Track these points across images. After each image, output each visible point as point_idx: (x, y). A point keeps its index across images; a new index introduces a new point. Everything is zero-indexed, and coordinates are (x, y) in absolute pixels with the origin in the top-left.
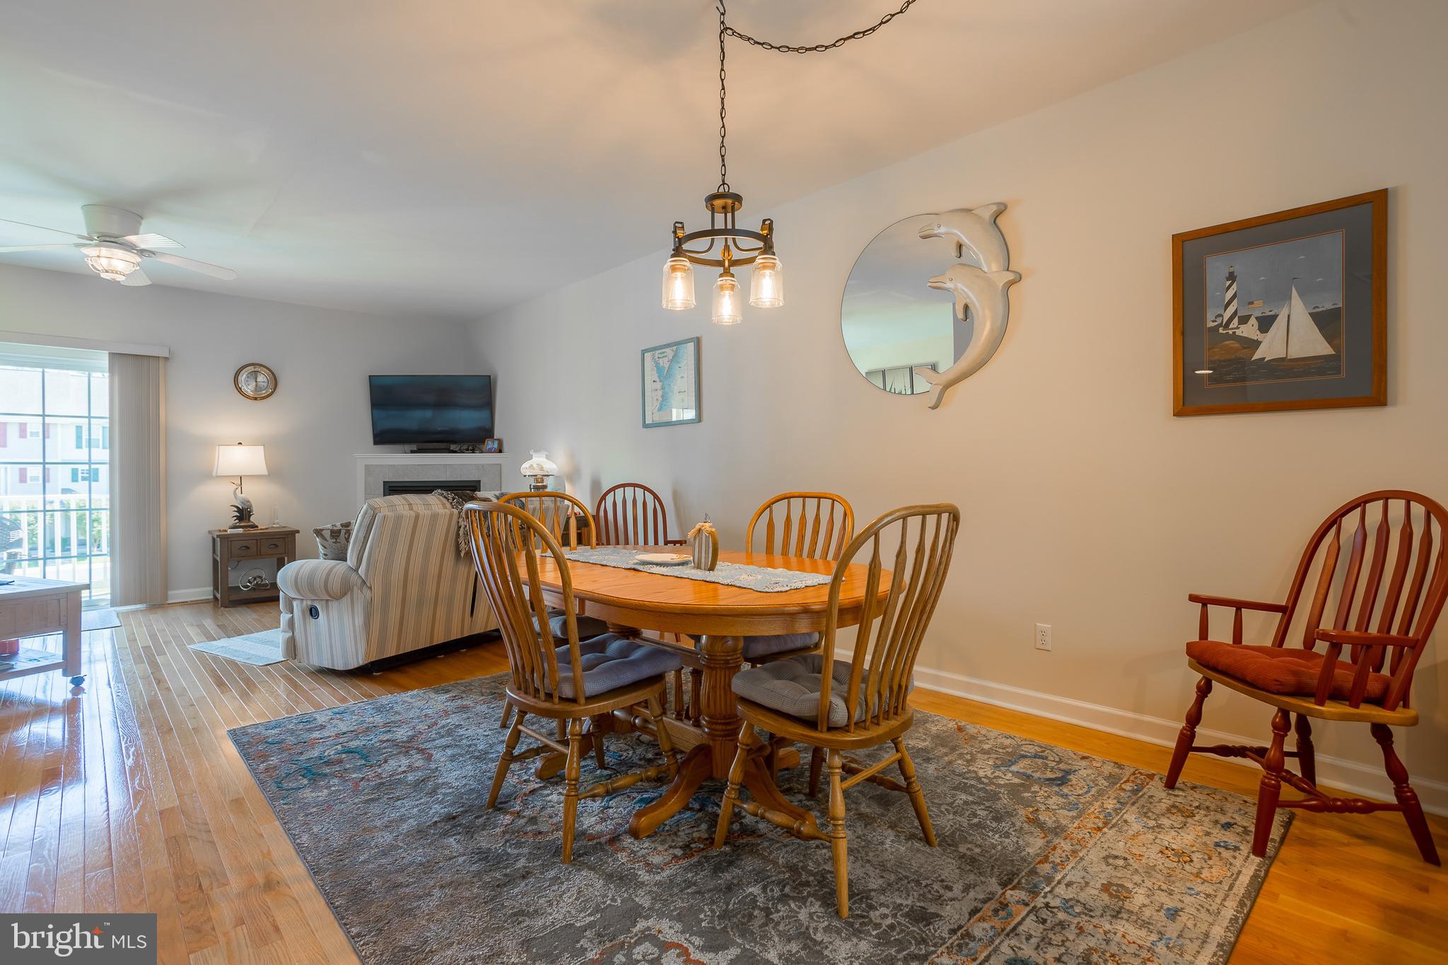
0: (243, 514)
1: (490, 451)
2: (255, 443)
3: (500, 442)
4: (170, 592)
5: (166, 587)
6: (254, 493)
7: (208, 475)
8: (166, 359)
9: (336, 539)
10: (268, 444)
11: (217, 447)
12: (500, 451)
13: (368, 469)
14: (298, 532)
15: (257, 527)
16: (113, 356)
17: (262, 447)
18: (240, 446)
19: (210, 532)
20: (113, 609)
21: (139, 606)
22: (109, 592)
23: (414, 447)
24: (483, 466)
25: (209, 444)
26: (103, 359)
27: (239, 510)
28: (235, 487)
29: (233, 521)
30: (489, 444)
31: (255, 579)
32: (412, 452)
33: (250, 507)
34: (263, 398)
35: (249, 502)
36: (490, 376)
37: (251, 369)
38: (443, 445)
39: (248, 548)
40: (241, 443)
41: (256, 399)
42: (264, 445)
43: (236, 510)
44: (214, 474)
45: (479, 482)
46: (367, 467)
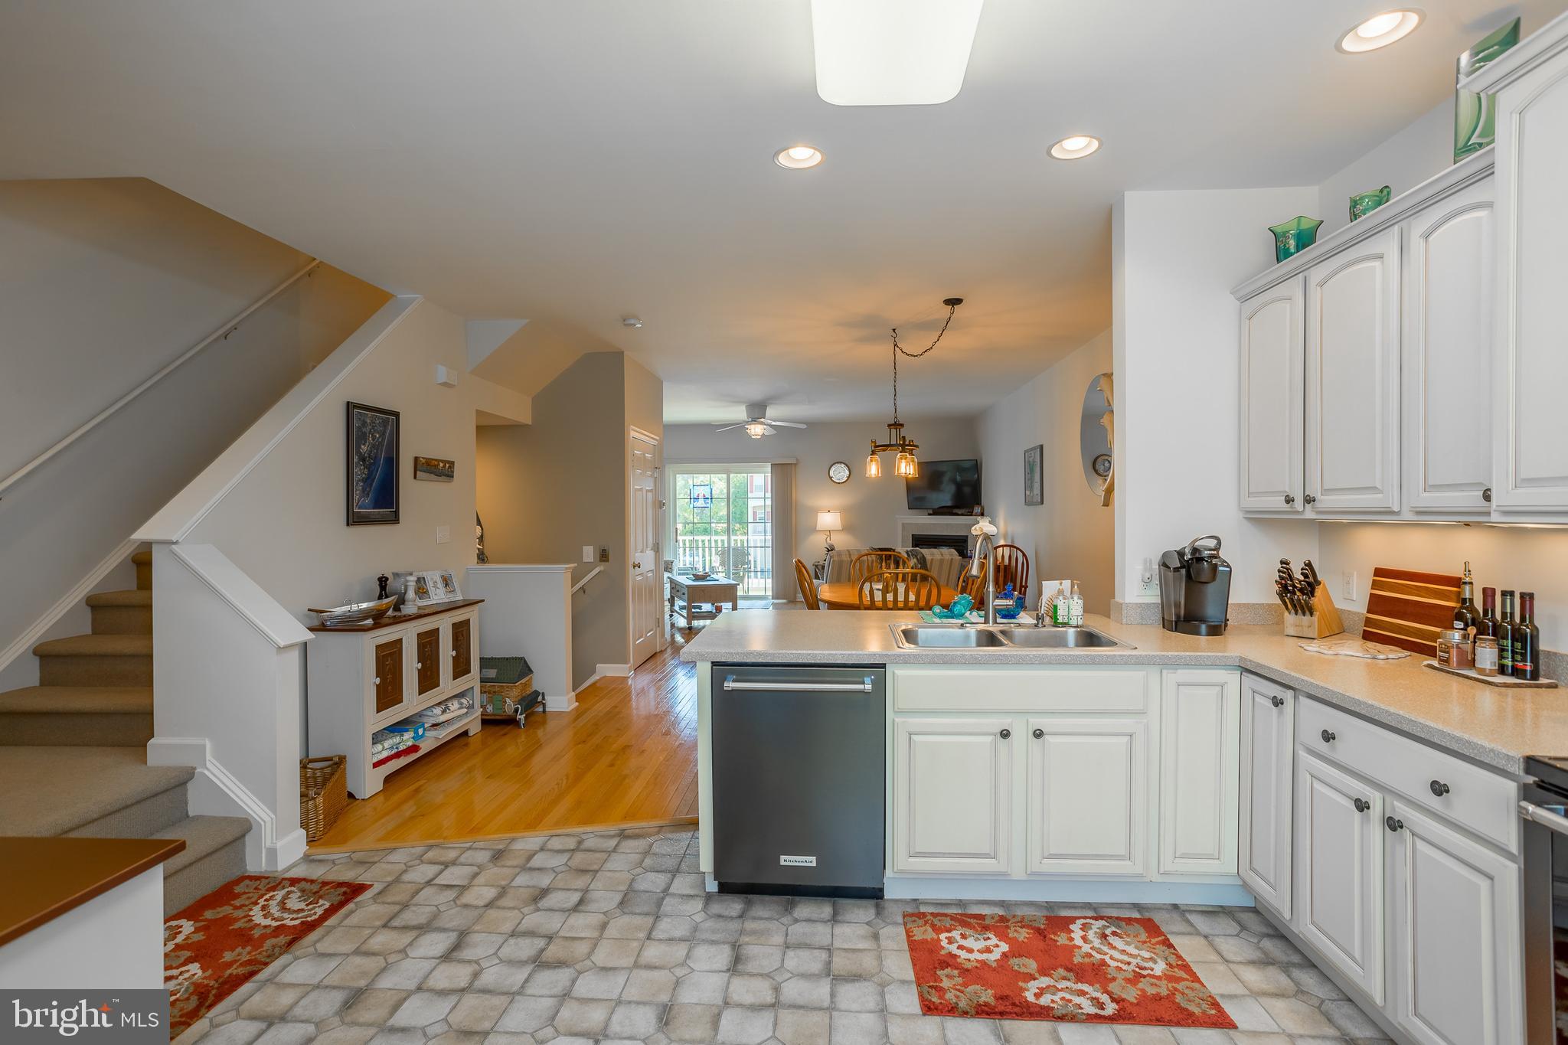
0: (830, 551)
1: (976, 514)
2: (837, 510)
3: (982, 508)
6: (835, 539)
7: (814, 530)
8: (795, 464)
10: (845, 511)
11: (818, 513)
12: (982, 514)
13: (904, 526)
16: (772, 465)
18: (829, 513)
20: (771, 600)
23: (931, 511)
25: (815, 511)
26: (768, 468)
27: (828, 549)
28: (826, 536)
30: (976, 509)
32: (929, 514)
33: (834, 547)
34: (843, 483)
35: (833, 544)
36: (977, 460)
37: (837, 465)
40: (830, 511)
41: (839, 483)
42: (841, 512)
43: (826, 548)
44: (817, 530)
45: (967, 536)
46: (903, 524)
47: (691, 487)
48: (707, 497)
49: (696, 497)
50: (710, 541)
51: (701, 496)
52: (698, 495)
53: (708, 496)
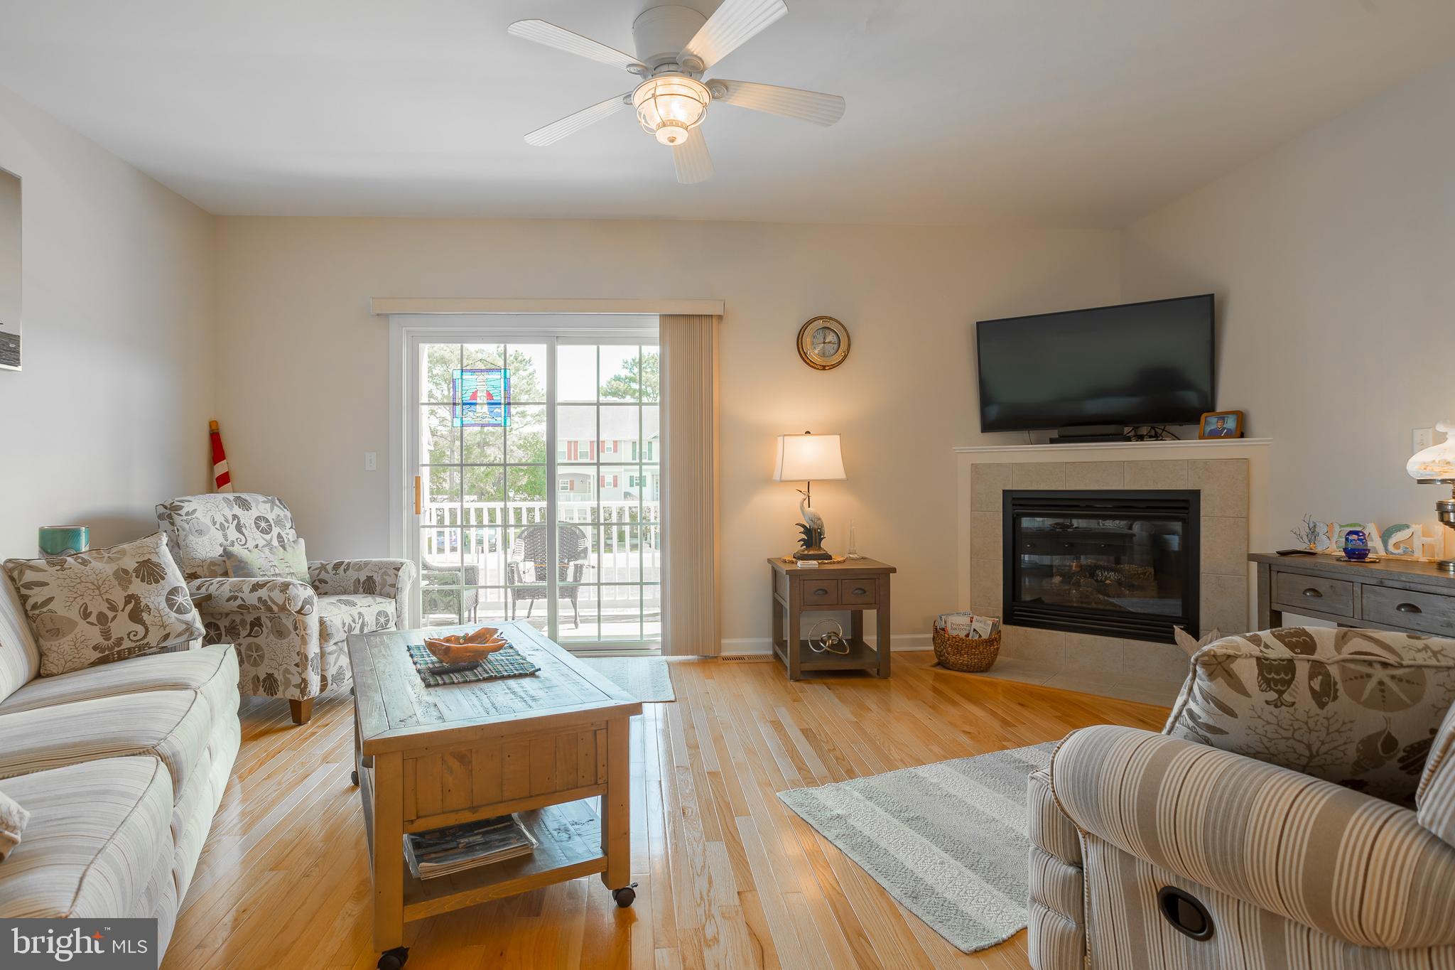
0: (812, 536)
1: (1215, 435)
2: (828, 431)
3: (1241, 417)
4: (724, 641)
5: (719, 634)
6: (825, 505)
7: (767, 480)
8: (720, 317)
9: (1280, 693)
10: (847, 433)
11: (780, 439)
12: (1242, 436)
13: (978, 471)
14: (894, 570)
15: (830, 557)
16: (664, 318)
17: (839, 436)
18: (808, 437)
19: (769, 561)
20: (664, 658)
21: (690, 657)
22: (660, 632)
23: (1055, 434)
24: (1206, 462)
25: (767, 436)
26: (653, 328)
27: (808, 531)
28: (804, 497)
29: (799, 547)
30: (1212, 423)
31: (830, 637)
32: (1053, 441)
33: (821, 527)
34: (833, 367)
35: (820, 519)
36: (1212, 296)
37: (820, 323)
38: (1111, 429)
39: (826, 592)
40: (808, 432)
41: (824, 368)
42: (840, 435)
43: (802, 530)
44: (776, 477)
45: (1196, 494)
46: (975, 467)
47: (457, 374)
48: (496, 399)
49: (467, 398)
50: (505, 511)
51: (481, 398)
52: (474, 395)
53: (499, 397)
